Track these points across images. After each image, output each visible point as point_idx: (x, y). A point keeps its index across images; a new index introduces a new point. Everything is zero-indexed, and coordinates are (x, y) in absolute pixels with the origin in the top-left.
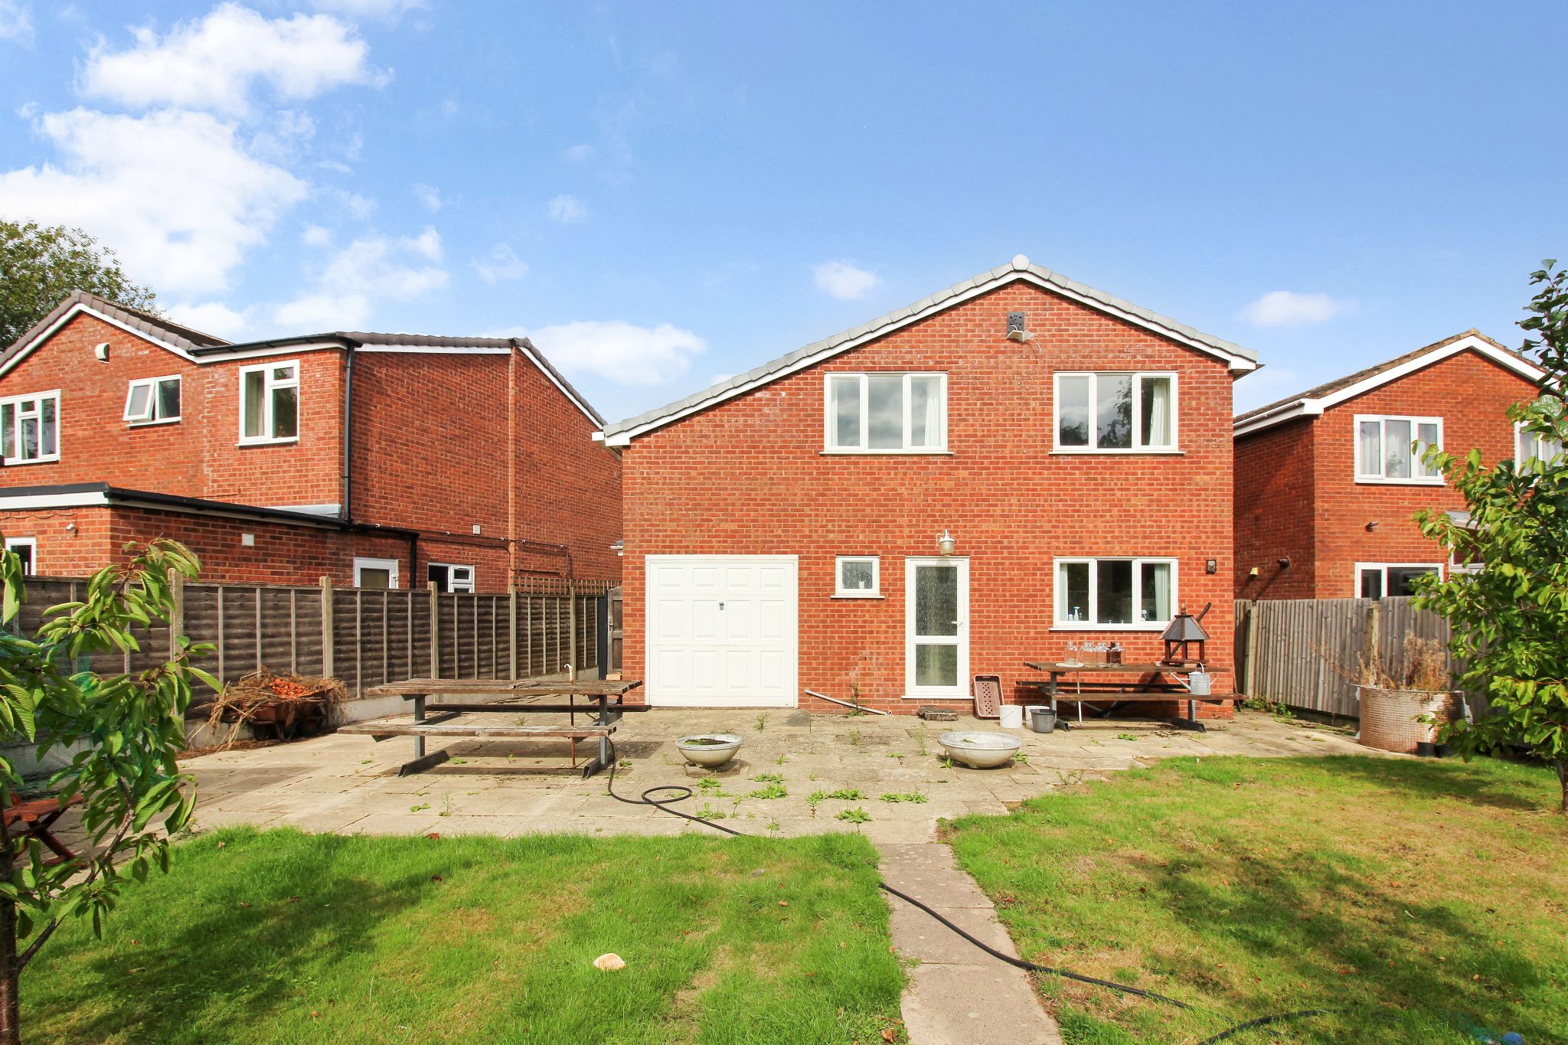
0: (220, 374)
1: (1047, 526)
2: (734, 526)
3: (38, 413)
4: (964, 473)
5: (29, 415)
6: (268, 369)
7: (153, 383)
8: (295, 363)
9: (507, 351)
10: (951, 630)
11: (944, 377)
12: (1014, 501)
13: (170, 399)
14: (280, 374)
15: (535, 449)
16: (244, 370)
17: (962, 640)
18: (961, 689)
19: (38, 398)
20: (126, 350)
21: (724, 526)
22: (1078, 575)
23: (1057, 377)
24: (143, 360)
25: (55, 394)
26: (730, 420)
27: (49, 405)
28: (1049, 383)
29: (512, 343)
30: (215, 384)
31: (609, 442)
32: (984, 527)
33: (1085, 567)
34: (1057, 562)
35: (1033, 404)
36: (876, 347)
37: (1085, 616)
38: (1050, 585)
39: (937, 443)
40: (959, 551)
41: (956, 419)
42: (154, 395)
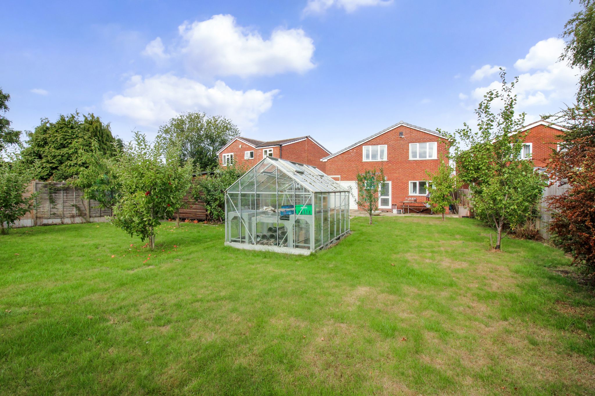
0: (260, 151)
1: (408, 175)
2: (346, 176)
3: (230, 157)
4: (390, 165)
5: (228, 157)
6: (268, 150)
7: (249, 152)
8: (272, 149)
9: (306, 139)
10: (388, 195)
11: (386, 146)
12: (400, 170)
13: (252, 155)
14: (270, 151)
15: (311, 158)
16: (264, 150)
17: (390, 197)
18: (390, 207)
19: (230, 154)
20: (244, 146)
21: (344, 176)
22: (415, 185)
23: (410, 144)
24: (247, 148)
25: (233, 154)
26: (345, 156)
27: (232, 156)
28: (408, 146)
29: (307, 137)
30: (259, 152)
31: (324, 161)
32: (394, 175)
33: (416, 183)
34: (410, 182)
35: (405, 150)
36: (373, 140)
37: (416, 193)
38: (408, 187)
39: (385, 159)
40: (388, 180)
41: (389, 154)
42: (249, 155)
